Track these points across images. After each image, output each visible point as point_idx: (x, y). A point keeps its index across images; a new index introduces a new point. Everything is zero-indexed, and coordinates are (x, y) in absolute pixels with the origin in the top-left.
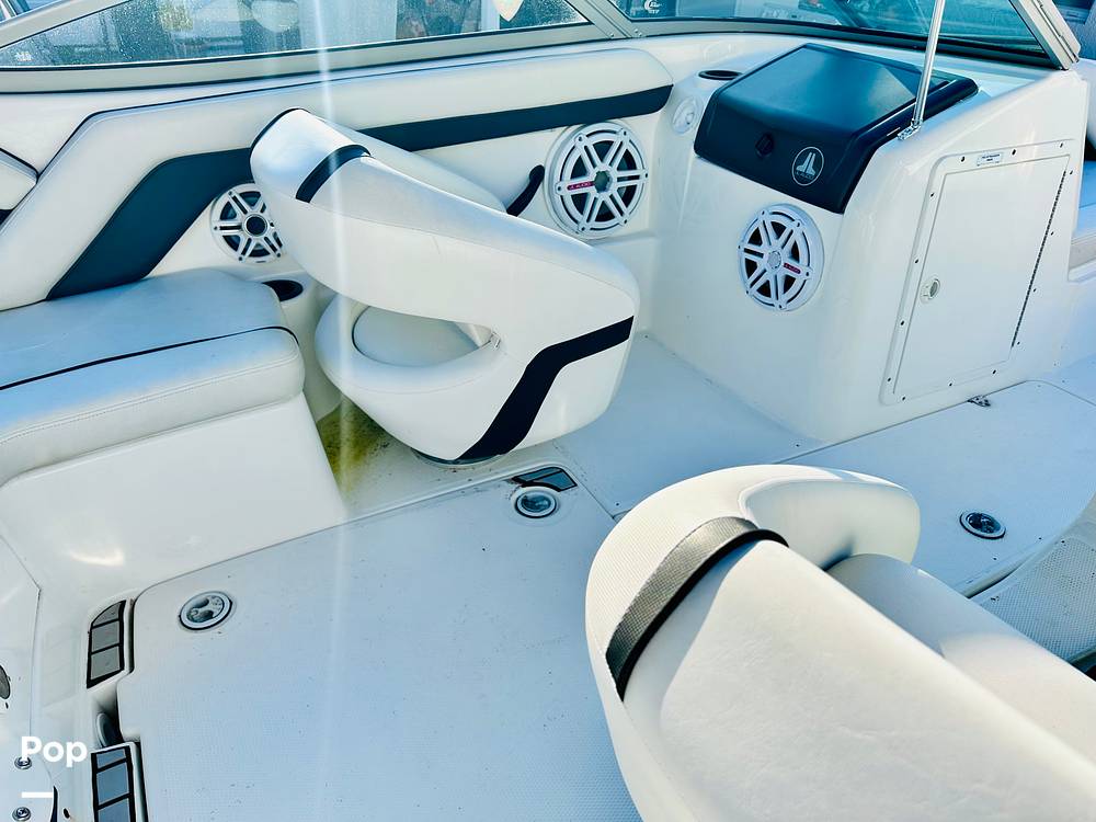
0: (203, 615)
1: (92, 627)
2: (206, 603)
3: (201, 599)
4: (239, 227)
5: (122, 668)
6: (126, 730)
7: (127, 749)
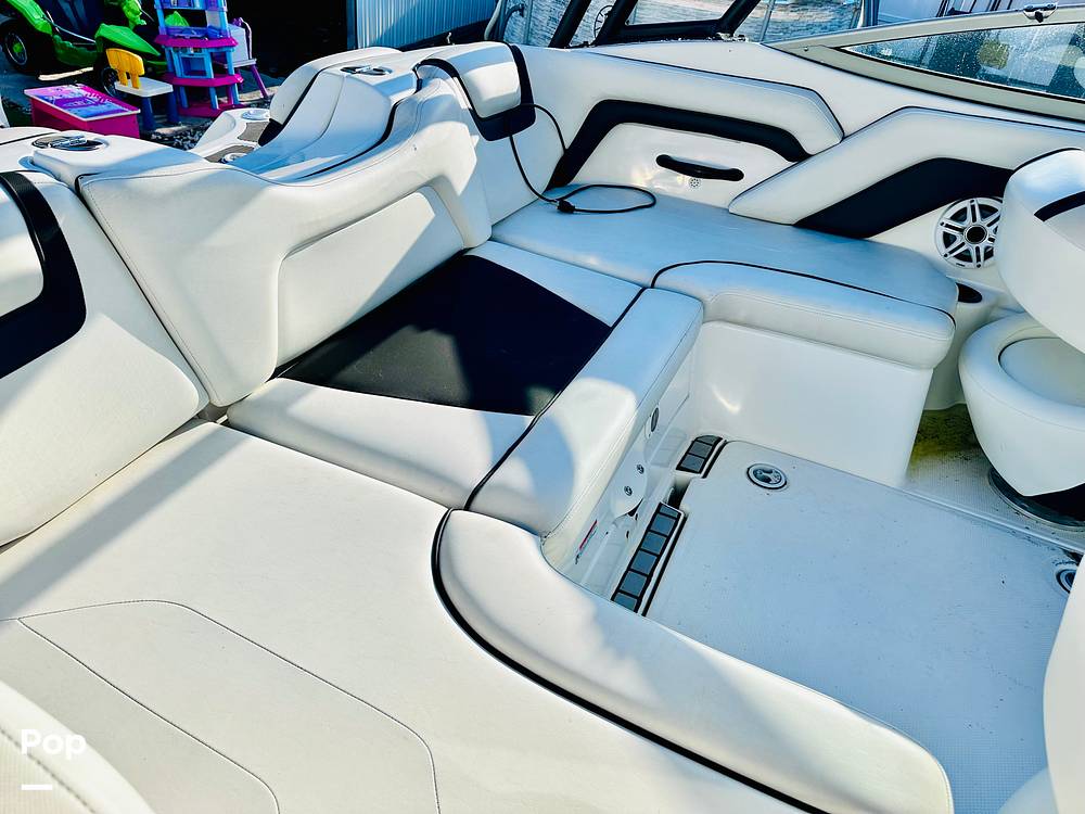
0: (763, 477)
1: (696, 440)
2: (770, 472)
3: (769, 468)
4: (961, 230)
5: (700, 472)
6: (685, 505)
7: (680, 514)
